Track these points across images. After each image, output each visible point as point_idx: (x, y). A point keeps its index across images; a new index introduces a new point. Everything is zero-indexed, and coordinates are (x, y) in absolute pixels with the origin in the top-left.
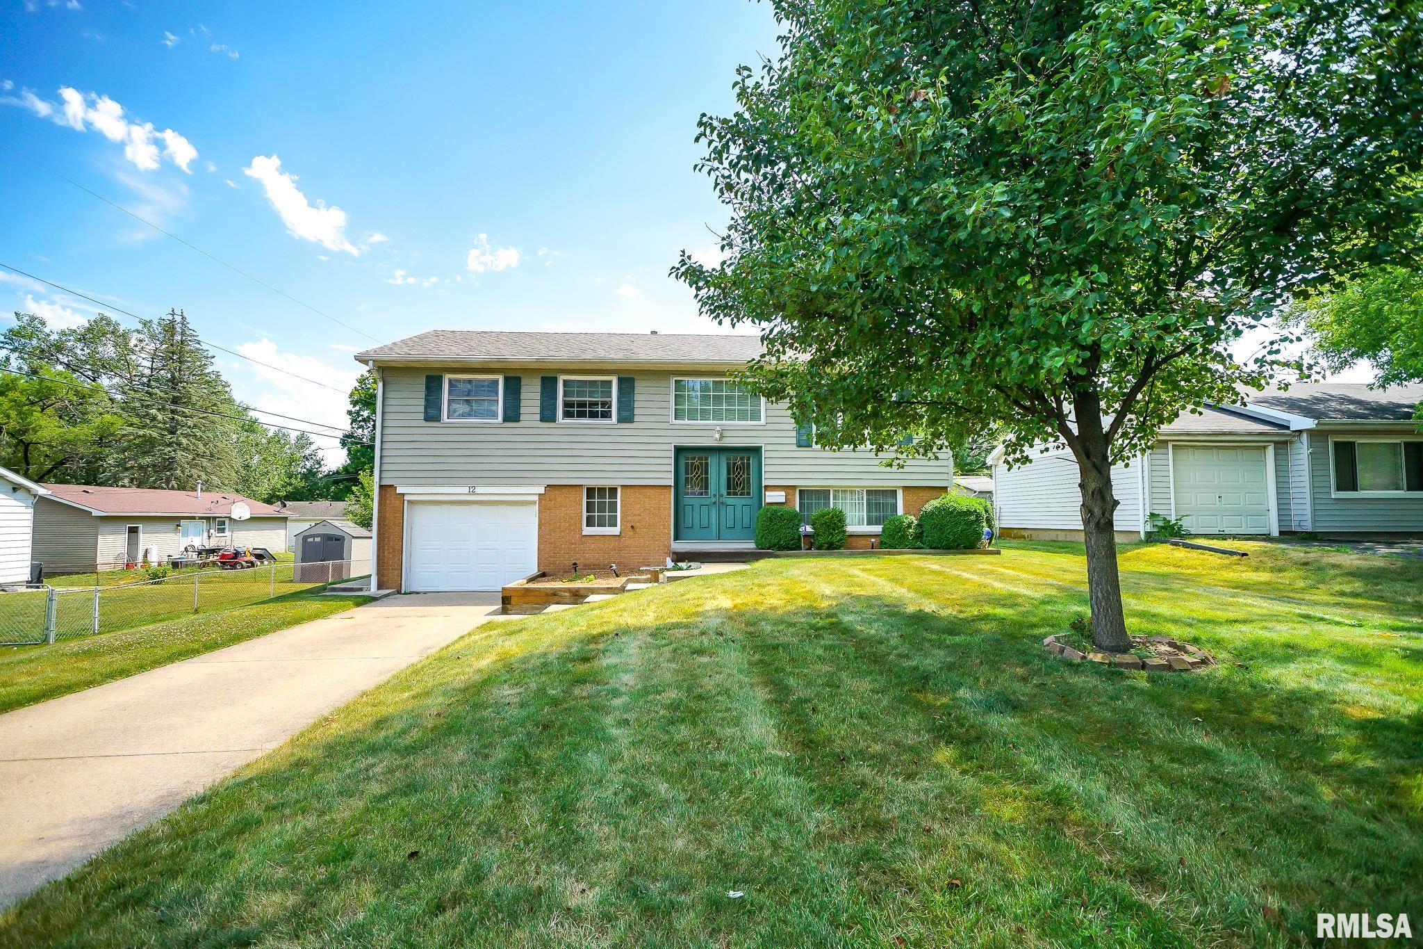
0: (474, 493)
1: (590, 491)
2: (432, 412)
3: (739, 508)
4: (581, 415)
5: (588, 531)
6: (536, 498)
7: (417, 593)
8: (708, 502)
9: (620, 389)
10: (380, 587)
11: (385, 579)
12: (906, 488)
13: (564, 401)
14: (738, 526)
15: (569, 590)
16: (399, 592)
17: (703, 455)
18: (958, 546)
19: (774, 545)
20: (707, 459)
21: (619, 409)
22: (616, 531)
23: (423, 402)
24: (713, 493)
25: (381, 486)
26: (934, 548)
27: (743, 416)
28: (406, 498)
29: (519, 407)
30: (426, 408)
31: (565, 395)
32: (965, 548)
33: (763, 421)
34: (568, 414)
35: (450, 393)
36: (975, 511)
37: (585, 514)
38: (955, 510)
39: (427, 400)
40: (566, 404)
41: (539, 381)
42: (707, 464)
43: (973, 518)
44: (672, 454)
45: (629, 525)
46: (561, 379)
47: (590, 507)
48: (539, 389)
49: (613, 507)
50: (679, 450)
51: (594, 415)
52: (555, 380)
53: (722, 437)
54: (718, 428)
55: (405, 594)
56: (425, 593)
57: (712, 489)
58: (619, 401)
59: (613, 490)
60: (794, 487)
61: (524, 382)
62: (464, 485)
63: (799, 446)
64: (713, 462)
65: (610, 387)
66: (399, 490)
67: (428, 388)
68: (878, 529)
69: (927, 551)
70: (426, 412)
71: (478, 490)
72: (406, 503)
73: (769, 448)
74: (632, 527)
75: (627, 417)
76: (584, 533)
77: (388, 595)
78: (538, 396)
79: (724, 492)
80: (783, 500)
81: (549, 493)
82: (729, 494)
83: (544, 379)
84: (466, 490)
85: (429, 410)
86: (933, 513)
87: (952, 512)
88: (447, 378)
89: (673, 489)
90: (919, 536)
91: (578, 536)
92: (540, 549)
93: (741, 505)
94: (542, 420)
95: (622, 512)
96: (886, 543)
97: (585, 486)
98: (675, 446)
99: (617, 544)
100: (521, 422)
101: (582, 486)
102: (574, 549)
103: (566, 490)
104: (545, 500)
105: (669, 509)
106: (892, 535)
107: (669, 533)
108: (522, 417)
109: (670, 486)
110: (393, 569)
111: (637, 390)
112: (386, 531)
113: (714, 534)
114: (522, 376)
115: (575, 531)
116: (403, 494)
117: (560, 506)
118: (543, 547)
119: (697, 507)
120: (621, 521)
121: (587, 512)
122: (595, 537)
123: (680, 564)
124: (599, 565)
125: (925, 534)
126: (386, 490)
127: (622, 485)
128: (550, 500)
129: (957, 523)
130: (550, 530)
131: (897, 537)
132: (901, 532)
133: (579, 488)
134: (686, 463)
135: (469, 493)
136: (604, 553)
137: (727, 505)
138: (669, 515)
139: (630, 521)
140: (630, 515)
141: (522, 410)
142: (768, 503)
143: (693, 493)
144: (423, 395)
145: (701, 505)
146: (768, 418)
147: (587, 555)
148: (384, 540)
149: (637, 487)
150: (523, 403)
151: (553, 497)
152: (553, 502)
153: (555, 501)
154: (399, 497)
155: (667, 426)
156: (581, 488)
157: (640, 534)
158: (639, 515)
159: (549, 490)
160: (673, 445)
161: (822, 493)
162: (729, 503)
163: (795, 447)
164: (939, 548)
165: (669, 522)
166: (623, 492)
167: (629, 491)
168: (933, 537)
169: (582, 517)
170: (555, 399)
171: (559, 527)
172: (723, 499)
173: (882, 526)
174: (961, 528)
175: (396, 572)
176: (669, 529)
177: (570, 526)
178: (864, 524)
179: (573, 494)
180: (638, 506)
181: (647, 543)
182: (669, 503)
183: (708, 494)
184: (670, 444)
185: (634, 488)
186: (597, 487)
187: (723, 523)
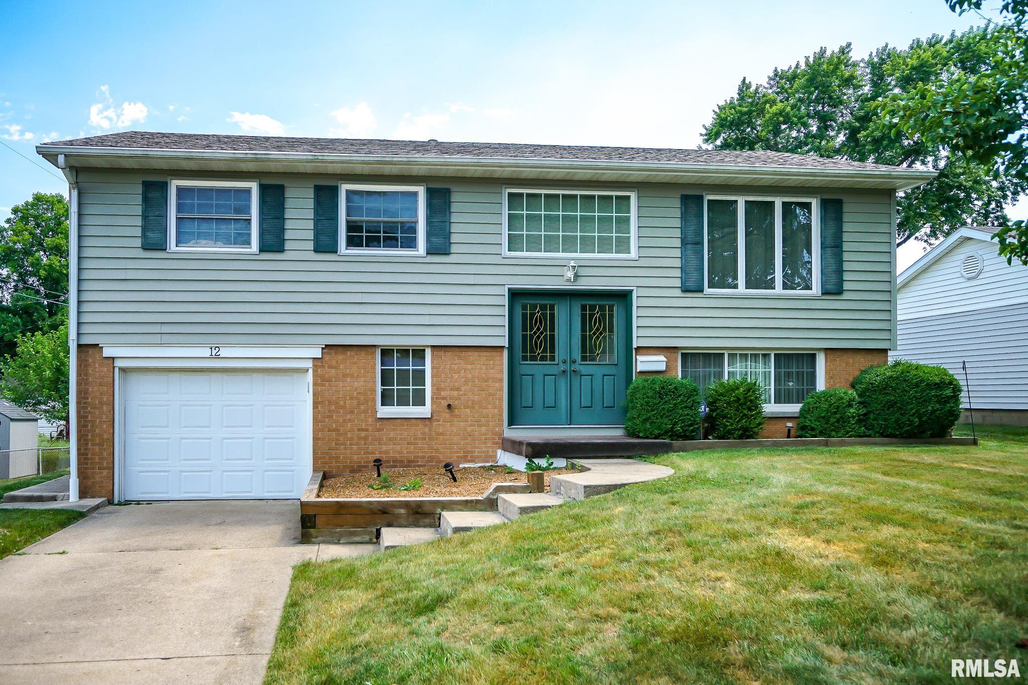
0: (217, 357)
1: (386, 353)
2: (154, 237)
3: (598, 380)
4: (373, 242)
5: (384, 411)
6: (309, 364)
7: (138, 503)
8: (554, 370)
9: (430, 206)
10: (83, 494)
11: (90, 483)
12: (828, 351)
13: (348, 222)
14: (598, 405)
15: (406, 505)
16: (110, 502)
17: (547, 302)
18: (923, 432)
19: (667, 432)
20: (552, 308)
21: (429, 235)
22: (424, 411)
23: (139, 221)
24: (562, 357)
25: (80, 346)
26: (888, 436)
27: (605, 245)
28: (119, 364)
29: (283, 230)
30: (145, 229)
31: (348, 215)
32: (932, 436)
33: (634, 253)
34: (352, 242)
35: (180, 208)
36: (951, 383)
37: (379, 388)
39: (145, 217)
40: (352, 227)
41: (311, 193)
42: (552, 316)
43: (948, 392)
44: (506, 301)
45: (444, 403)
46: (345, 187)
47: (386, 378)
48: (311, 203)
49: (419, 377)
50: (515, 295)
51: (391, 242)
52: (335, 190)
53: (576, 276)
54: (572, 263)
55: (120, 504)
56: (149, 502)
57: (561, 353)
58: (429, 223)
59: (419, 353)
60: (675, 348)
61: (288, 192)
62: (203, 345)
63: (685, 290)
64: (562, 312)
65: (416, 201)
66: (107, 352)
67: (146, 200)
68: (794, 408)
70: (144, 236)
71: (224, 352)
72: (117, 370)
73: (642, 293)
74: (449, 406)
75: (441, 246)
76: (379, 416)
77: (97, 507)
78: (311, 214)
79: (577, 355)
80: (663, 367)
81: (327, 358)
82: (584, 358)
83: (318, 189)
84: (206, 352)
85: (150, 235)
86: (887, 386)
87: (917, 385)
88: (174, 185)
89: (506, 352)
90: (862, 420)
91: (370, 419)
92: (315, 439)
93: (601, 376)
94: (317, 250)
95: (433, 385)
96: (813, 429)
97: (379, 346)
98: (509, 290)
99: (427, 430)
100: (286, 252)
101: (375, 346)
102: (366, 438)
103: (353, 353)
104: (323, 366)
105: (501, 380)
106: (824, 417)
107: (501, 415)
108: (288, 245)
109: (503, 347)
110: (100, 468)
111: (454, 207)
112: (89, 412)
113: (564, 417)
114: (286, 185)
115: (365, 412)
116: (113, 358)
117: (344, 376)
118: (320, 435)
119: (539, 379)
120: (432, 398)
121: (382, 385)
122: (391, 421)
123: (536, 461)
124: (402, 461)
125: (872, 416)
126: (88, 352)
127: (432, 347)
128: (330, 367)
129: (924, 401)
130: (330, 411)
131: (832, 420)
132: (835, 413)
133: (370, 350)
134: (523, 314)
135: (211, 357)
136: (409, 444)
137: (581, 375)
138: (501, 390)
139: (444, 398)
140: (444, 389)
141: (288, 235)
142: (641, 373)
143: (533, 358)
144: (139, 210)
145: (545, 375)
146: (640, 249)
147: (384, 448)
148: (86, 426)
149: (454, 349)
150: (288, 225)
151: (334, 363)
152: (333, 371)
153: (336, 368)
154: (106, 361)
155: (497, 260)
156: (373, 349)
157: (459, 416)
158: (458, 389)
159: (328, 353)
160: (507, 287)
161: (714, 358)
162: (584, 372)
163: (678, 293)
164: (895, 436)
165: (501, 399)
166: (432, 355)
167: (441, 353)
168: (886, 420)
169: (374, 391)
170: (335, 219)
171: (343, 407)
172: (576, 367)
173: (801, 405)
174: (930, 408)
175: (105, 472)
176: (501, 411)
177: (359, 404)
178: (770, 402)
179: (361, 358)
180: (456, 376)
181: (469, 429)
182: (502, 371)
183: (554, 360)
184: (502, 287)
185: (450, 349)
186: (395, 348)
187: (576, 400)
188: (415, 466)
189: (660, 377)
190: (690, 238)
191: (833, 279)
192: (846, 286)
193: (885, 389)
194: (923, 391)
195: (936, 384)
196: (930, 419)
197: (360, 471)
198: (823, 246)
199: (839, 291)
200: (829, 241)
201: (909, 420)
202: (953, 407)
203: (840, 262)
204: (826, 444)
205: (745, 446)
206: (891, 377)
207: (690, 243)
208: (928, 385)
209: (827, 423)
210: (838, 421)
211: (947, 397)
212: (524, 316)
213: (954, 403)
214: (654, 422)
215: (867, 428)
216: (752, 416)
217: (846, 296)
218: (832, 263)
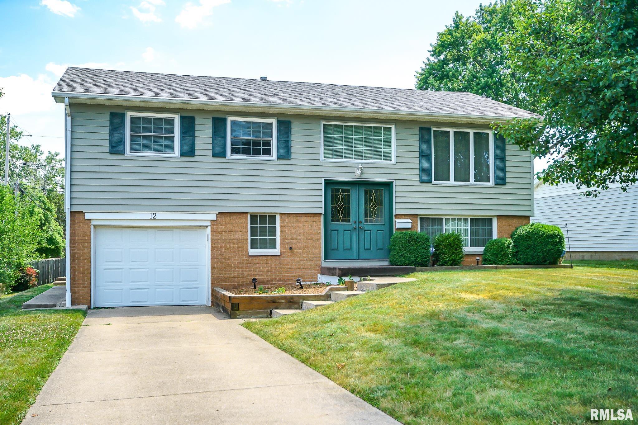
0: (155, 219)
1: (254, 217)
2: (117, 146)
4: (246, 152)
5: (253, 252)
6: (209, 224)
7: (105, 308)
8: (350, 227)
9: (279, 131)
10: (74, 302)
11: (78, 296)
12: (499, 217)
13: (232, 139)
14: (374, 248)
15: (285, 298)
16: (90, 308)
17: (345, 188)
18: (545, 261)
19: (412, 262)
20: (348, 191)
21: (279, 148)
22: (276, 251)
23: (107, 137)
24: (354, 220)
25: (72, 213)
26: (527, 264)
27: (378, 156)
28: (94, 223)
29: (193, 143)
30: (111, 142)
31: (233, 135)
32: (550, 263)
33: (393, 160)
35: (132, 129)
36: (558, 235)
37: (250, 238)
38: (544, 234)
39: (111, 135)
40: (234, 142)
41: (210, 122)
42: (348, 196)
43: (557, 240)
44: (322, 187)
45: (287, 247)
46: (230, 119)
47: (254, 232)
48: (210, 128)
49: (273, 232)
50: (328, 183)
51: (256, 152)
52: (224, 120)
53: (362, 173)
54: (360, 166)
55: (95, 308)
56: (112, 308)
57: (353, 218)
58: (278, 141)
59: (273, 218)
60: (417, 215)
61: (197, 121)
62: (144, 211)
63: (422, 182)
64: (353, 194)
65: (271, 128)
66: (87, 216)
67: (112, 124)
68: (481, 249)
69: (523, 266)
70: (111, 146)
71: (159, 216)
72: (92, 227)
73: (399, 183)
74: (291, 248)
75: (285, 155)
76: (250, 254)
77: (82, 310)
78: (210, 134)
79: (362, 218)
80: (409, 226)
81: (219, 219)
82: (366, 221)
83: (215, 120)
84: (148, 216)
85: (115, 145)
86: (527, 236)
87: (542, 236)
88: (129, 115)
89: (322, 217)
90: (515, 254)
91: (245, 257)
92: (213, 268)
93: (376, 231)
94: (214, 156)
95: (281, 236)
96: (490, 261)
97: (249, 213)
98: (325, 180)
99: (277, 263)
100: (196, 157)
101: (247, 213)
102: (242, 268)
103: (235, 217)
104: (217, 225)
105: (320, 233)
106: (495, 254)
107: (320, 254)
108: (197, 153)
109: (321, 214)
110: (83, 287)
111: (293, 132)
112: (76, 253)
113: (355, 255)
114: (196, 116)
115: (242, 252)
116: (90, 220)
117: (230, 230)
118: (216, 266)
119: (341, 231)
120: (281, 244)
121: (251, 236)
122: (259, 257)
123: (343, 278)
124: (264, 281)
125: (520, 253)
126: (75, 216)
127: (281, 213)
128: (221, 225)
129: (545, 244)
130: (221, 252)
131: (500, 255)
132: (501, 251)
133: (244, 215)
135: (151, 219)
136: (267, 271)
137: (365, 231)
138: (320, 238)
139: (288, 244)
140: (288, 239)
141: (197, 146)
142: (398, 229)
143: (338, 221)
144: (107, 130)
145: (344, 230)
146: (397, 158)
147: (258, 273)
148: (74, 261)
149: (293, 215)
150: (197, 140)
151: (224, 223)
152: (223, 228)
153: (225, 226)
154: (86, 222)
155: (318, 163)
156: (247, 215)
157: (296, 254)
158: (296, 239)
159: (220, 217)
160: (323, 179)
161: (437, 221)
162: (366, 229)
163: (418, 183)
164: (531, 264)
165: (320, 244)
166: (280, 218)
167: (286, 217)
168: (526, 255)
169: (247, 240)
170: (225, 137)
171: (229, 249)
172: (362, 225)
173: (484, 247)
174: (548, 248)
175: (86, 289)
176: (320, 251)
177: (238, 247)
178: (468, 246)
179: (240, 220)
180: (294, 231)
181: (302, 262)
182: (320, 228)
183: (349, 222)
184: (321, 179)
185: (291, 215)
186: (259, 214)
187: (362, 245)
188: (271, 284)
189: (409, 232)
190: (425, 152)
191: (501, 176)
192: (508, 180)
193: (526, 238)
194: (544, 239)
195: (551, 235)
196: (548, 254)
197: (239, 287)
198: (496, 158)
199: (504, 183)
200: (499, 155)
201: (537, 255)
202: (559, 248)
203: (504, 166)
204: (496, 268)
205: (454, 269)
206: (529, 231)
207: (424, 154)
208: (547, 236)
209: (497, 257)
210: (502, 256)
211: (557, 242)
212: (332, 196)
213: (560, 245)
214: (406, 257)
215: (517, 259)
216: (458, 253)
217: (507, 186)
218: (500, 167)
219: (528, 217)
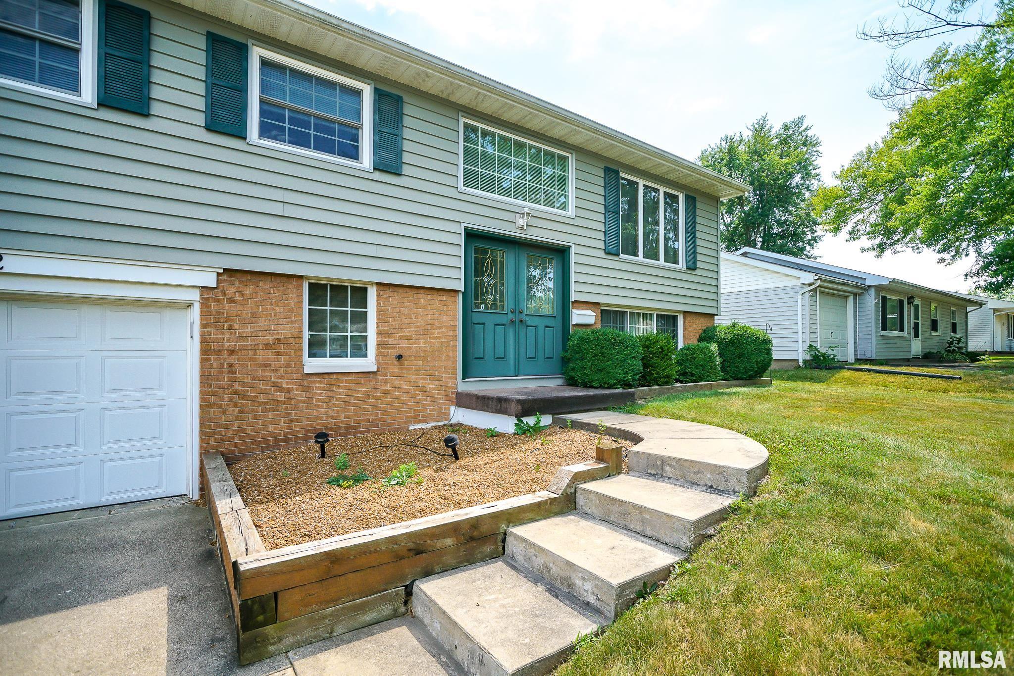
1: (317, 290)
3: (541, 329)
4: (298, 137)
5: (313, 365)
6: (195, 296)
8: (504, 320)
9: (378, 110)
12: (686, 313)
13: (264, 99)
14: (540, 354)
17: (497, 248)
20: (503, 256)
21: (375, 145)
22: (368, 363)
24: (510, 307)
31: (262, 91)
33: (571, 211)
37: (306, 334)
40: (269, 110)
41: (200, 42)
42: (502, 263)
44: (462, 241)
45: (393, 353)
46: (259, 52)
47: (316, 320)
48: (201, 57)
49: (361, 319)
50: (472, 236)
51: (324, 146)
52: (242, 50)
53: (529, 226)
54: (527, 211)
57: (509, 302)
58: (377, 131)
59: (360, 293)
60: (598, 304)
61: (160, 29)
63: (608, 253)
64: (510, 260)
65: (360, 100)
73: (577, 250)
74: (399, 357)
75: (391, 163)
76: (306, 370)
79: (524, 306)
80: (592, 321)
81: (226, 288)
82: (529, 309)
83: (214, 40)
89: (461, 297)
91: (294, 376)
92: (205, 406)
93: (543, 327)
94: (209, 128)
95: (379, 332)
97: (307, 278)
98: (466, 229)
99: (370, 387)
100: (153, 119)
101: (301, 277)
102: (287, 401)
103: (268, 285)
104: (218, 300)
105: (455, 328)
107: (455, 368)
108: (157, 109)
109: (456, 291)
111: (407, 122)
113: (512, 368)
114: (155, 14)
115: (287, 365)
117: (255, 315)
118: (213, 400)
119: (490, 327)
120: (378, 348)
121: (310, 330)
122: (326, 377)
123: (524, 420)
124: (339, 428)
127: (377, 284)
128: (231, 301)
130: (230, 365)
131: (708, 367)
133: (294, 282)
134: (475, 257)
136: (347, 405)
137: (527, 326)
138: (455, 338)
139: (392, 348)
140: (393, 337)
142: (577, 325)
143: (485, 307)
145: (495, 325)
146: (576, 209)
147: (314, 413)
149: (404, 290)
150: (158, 77)
151: (238, 296)
152: (237, 307)
153: (243, 302)
155: (453, 193)
156: (299, 282)
157: (408, 369)
158: (408, 337)
159: (228, 281)
160: (463, 225)
161: (620, 315)
162: (529, 323)
163: (602, 254)
165: (454, 349)
166: (378, 295)
167: (389, 293)
169: (300, 337)
170: (242, 90)
171: (253, 359)
172: (524, 317)
176: (455, 363)
177: (277, 355)
179: (282, 291)
180: (406, 321)
181: (421, 383)
182: (455, 319)
183: (503, 310)
184: (459, 224)
185: (397, 289)
186: (329, 283)
187: (522, 351)
188: (355, 433)
189: (588, 330)
190: (611, 208)
191: (692, 259)
192: (699, 264)
197: (279, 447)
199: (694, 269)
200: (690, 230)
203: (695, 246)
207: (611, 210)
212: (476, 260)
217: (698, 272)
218: (692, 245)
219: (713, 315)
